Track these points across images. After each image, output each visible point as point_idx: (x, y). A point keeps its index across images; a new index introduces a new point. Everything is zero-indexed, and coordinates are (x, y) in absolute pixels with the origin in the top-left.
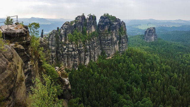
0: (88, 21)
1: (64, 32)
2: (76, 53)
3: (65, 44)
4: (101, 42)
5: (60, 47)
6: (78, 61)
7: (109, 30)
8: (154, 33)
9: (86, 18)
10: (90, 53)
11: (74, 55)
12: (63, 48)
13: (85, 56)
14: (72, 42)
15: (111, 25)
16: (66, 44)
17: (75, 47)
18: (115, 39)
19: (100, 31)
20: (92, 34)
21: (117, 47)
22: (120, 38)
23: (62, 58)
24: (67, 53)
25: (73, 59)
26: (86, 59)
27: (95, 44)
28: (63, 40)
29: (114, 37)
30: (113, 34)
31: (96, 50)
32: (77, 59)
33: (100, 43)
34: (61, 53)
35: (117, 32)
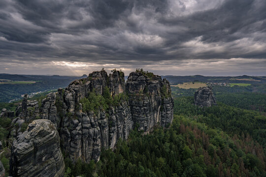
0: (112, 79)
1: (73, 96)
2: (96, 130)
3: (76, 116)
4: (132, 108)
5: (66, 122)
6: (100, 144)
7: (145, 91)
8: (210, 95)
9: (108, 75)
10: (118, 128)
11: (93, 135)
12: (72, 123)
13: (110, 132)
14: (87, 112)
15: (147, 85)
16: (79, 116)
17: (94, 120)
18: (155, 103)
19: (130, 93)
20: (120, 97)
21: (157, 117)
22: (161, 103)
23: (70, 142)
24: (80, 132)
25: (92, 142)
26: (112, 138)
27: (124, 112)
28: (72, 110)
29: (153, 100)
30: (151, 97)
31: (125, 121)
32: (99, 142)
33: (131, 110)
34: (69, 133)
35: (158, 93)
